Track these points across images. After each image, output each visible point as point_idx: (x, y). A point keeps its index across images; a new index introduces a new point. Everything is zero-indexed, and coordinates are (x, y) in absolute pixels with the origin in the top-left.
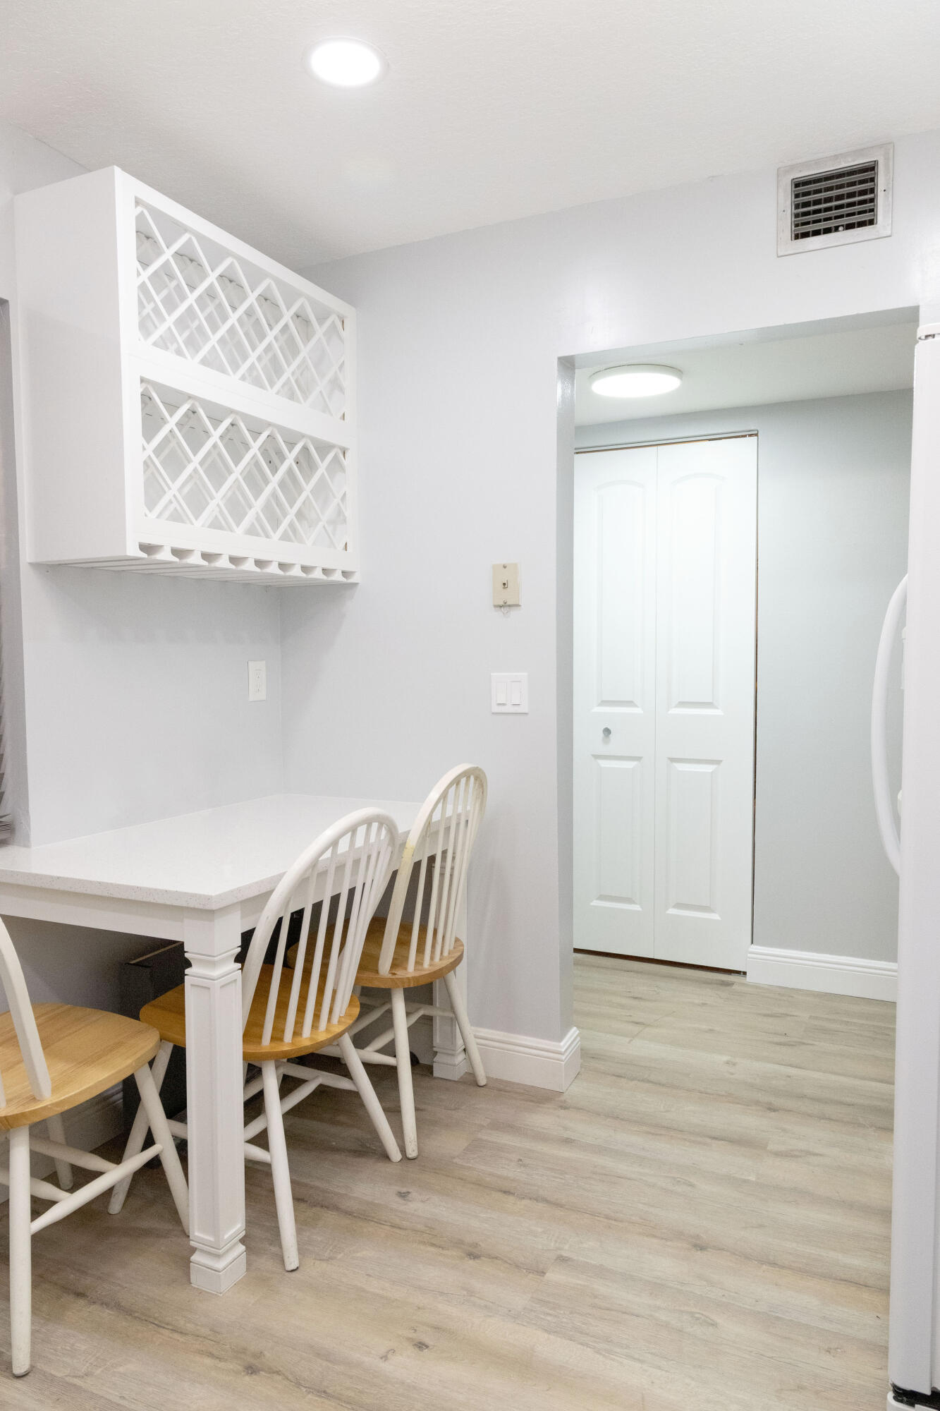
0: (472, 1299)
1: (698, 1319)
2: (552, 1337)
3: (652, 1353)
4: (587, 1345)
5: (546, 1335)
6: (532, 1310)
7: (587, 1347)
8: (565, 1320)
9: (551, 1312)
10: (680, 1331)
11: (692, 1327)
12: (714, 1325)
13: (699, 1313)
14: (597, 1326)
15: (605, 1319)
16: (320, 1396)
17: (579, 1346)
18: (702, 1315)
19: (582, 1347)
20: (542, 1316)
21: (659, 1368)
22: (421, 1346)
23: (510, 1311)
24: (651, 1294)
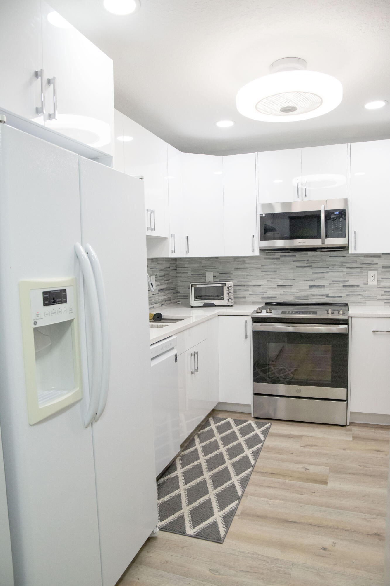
0: (316, 571)
1: (217, 572)
2: (276, 557)
3: (236, 555)
4: (261, 556)
5: (278, 558)
6: (288, 568)
7: (261, 555)
8: (273, 565)
9: (280, 569)
10: (224, 566)
11: (220, 568)
12: (210, 570)
13: (216, 575)
14: (259, 564)
15: (256, 568)
16: (346, 529)
17: (264, 555)
18: (215, 574)
19: (263, 555)
20: (282, 566)
21: (233, 550)
22: (324, 549)
23: (297, 567)
24: (237, 583)
